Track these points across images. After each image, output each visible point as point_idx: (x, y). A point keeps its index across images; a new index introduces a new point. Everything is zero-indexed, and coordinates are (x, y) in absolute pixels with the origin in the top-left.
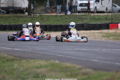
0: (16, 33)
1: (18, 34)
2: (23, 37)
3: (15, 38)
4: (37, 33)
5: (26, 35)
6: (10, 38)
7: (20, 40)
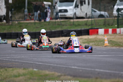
0: (62, 43)
1: (64, 44)
2: (72, 48)
3: (61, 50)
4: (44, 42)
5: (75, 45)
6: (55, 50)
7: (67, 53)
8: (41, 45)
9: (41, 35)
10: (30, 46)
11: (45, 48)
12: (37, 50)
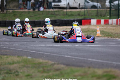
4: (28, 30)
8: (25, 32)
9: (25, 23)
10: (15, 33)
11: (29, 35)
12: (21, 36)
